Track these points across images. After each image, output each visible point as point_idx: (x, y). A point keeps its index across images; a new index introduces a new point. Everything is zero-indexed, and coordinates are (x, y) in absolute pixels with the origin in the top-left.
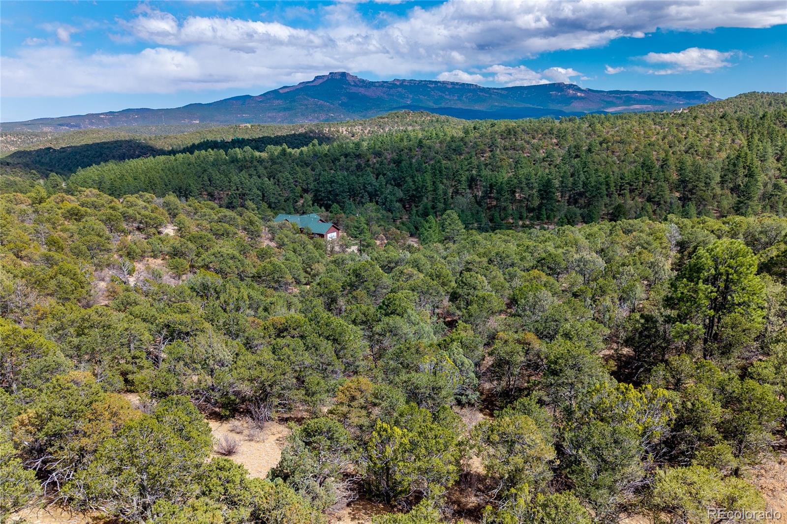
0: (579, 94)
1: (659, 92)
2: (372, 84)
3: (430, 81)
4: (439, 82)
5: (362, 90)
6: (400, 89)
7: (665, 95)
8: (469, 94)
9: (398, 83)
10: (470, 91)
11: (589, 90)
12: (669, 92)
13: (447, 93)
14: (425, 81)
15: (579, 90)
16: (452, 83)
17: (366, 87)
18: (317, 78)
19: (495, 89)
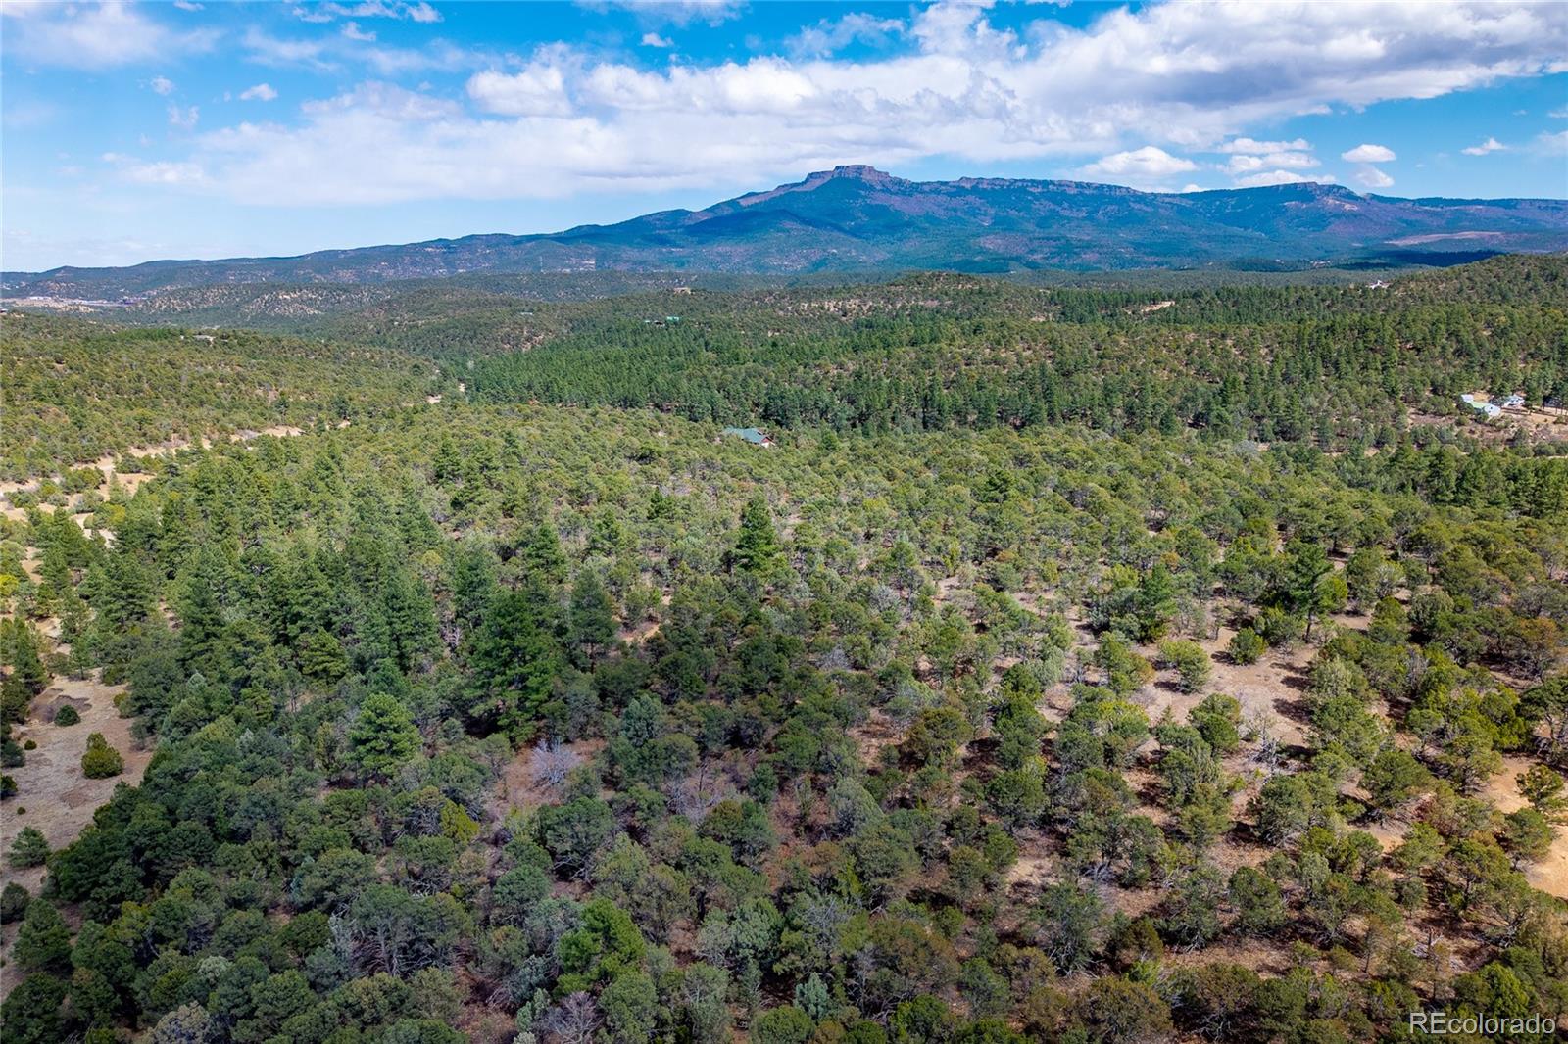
0: (1347, 206)
1: (1532, 201)
2: (916, 189)
3: (1033, 181)
4: (1051, 182)
5: (896, 202)
6: (971, 198)
7: (1547, 208)
8: (1110, 208)
9: (968, 186)
10: (1113, 200)
11: (1374, 197)
12: (1556, 202)
13: (1066, 205)
14: (1023, 181)
15: (1350, 196)
16: (1079, 185)
17: (904, 193)
18: (811, 176)
19: (1167, 195)
